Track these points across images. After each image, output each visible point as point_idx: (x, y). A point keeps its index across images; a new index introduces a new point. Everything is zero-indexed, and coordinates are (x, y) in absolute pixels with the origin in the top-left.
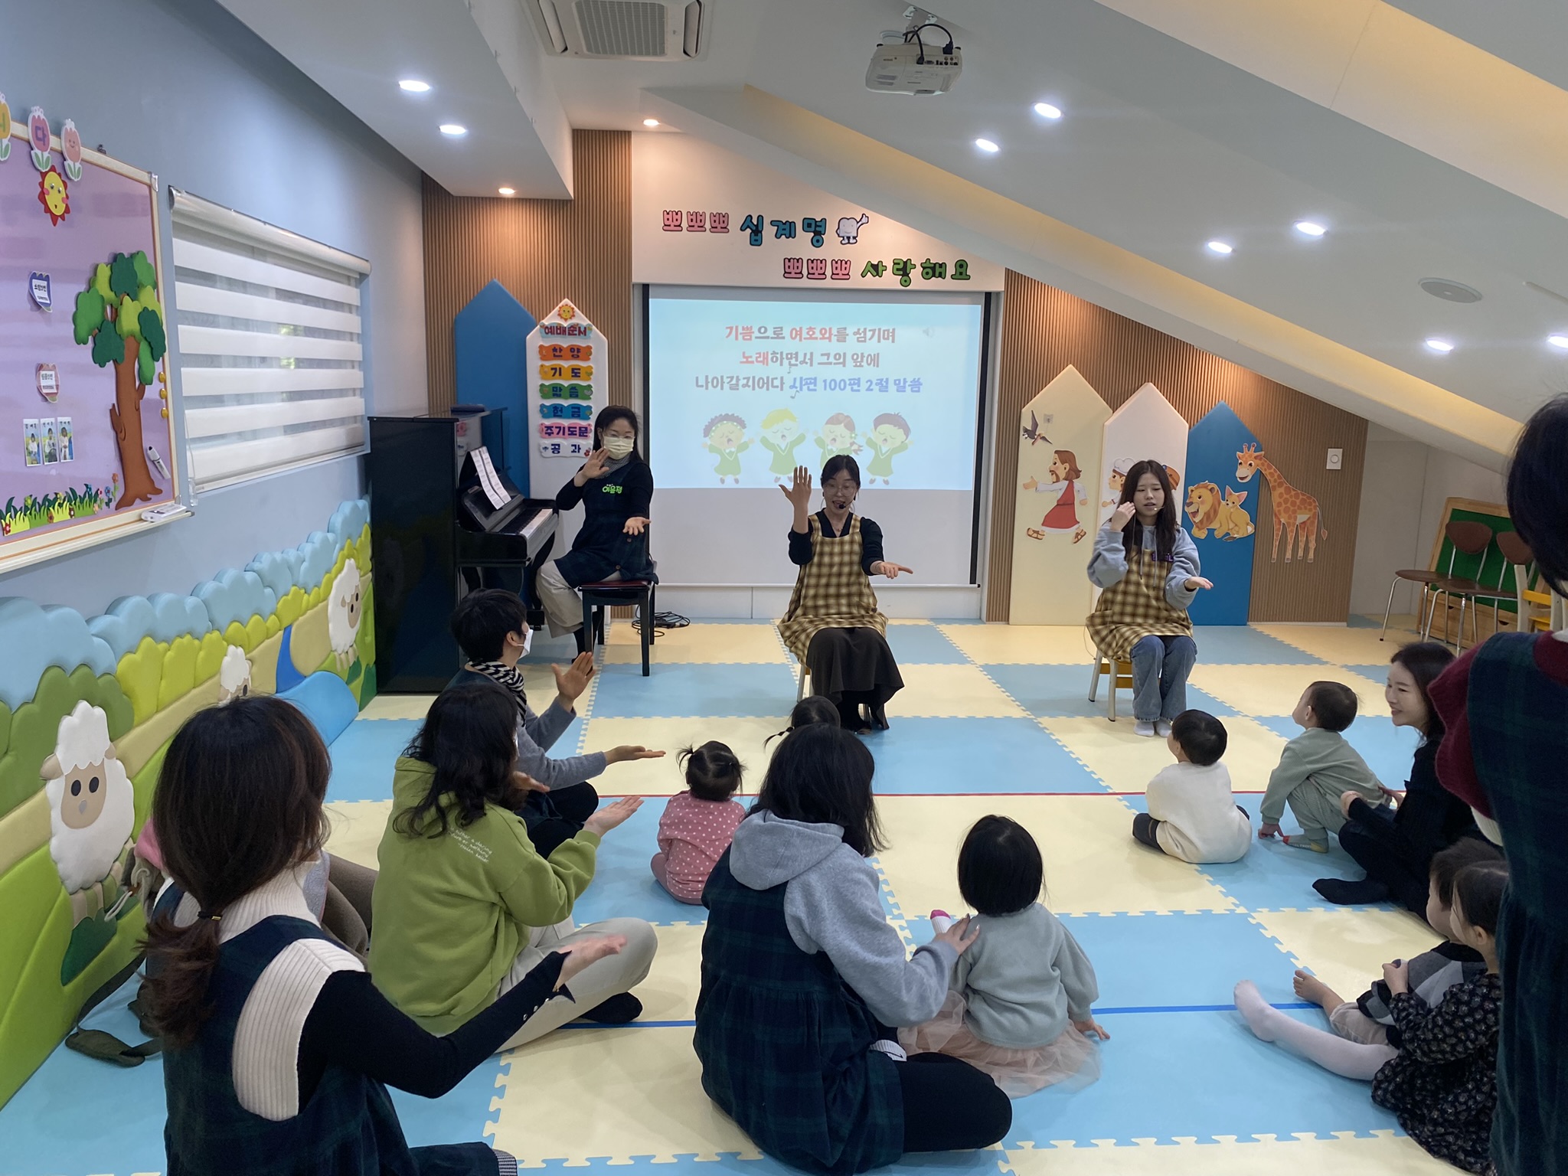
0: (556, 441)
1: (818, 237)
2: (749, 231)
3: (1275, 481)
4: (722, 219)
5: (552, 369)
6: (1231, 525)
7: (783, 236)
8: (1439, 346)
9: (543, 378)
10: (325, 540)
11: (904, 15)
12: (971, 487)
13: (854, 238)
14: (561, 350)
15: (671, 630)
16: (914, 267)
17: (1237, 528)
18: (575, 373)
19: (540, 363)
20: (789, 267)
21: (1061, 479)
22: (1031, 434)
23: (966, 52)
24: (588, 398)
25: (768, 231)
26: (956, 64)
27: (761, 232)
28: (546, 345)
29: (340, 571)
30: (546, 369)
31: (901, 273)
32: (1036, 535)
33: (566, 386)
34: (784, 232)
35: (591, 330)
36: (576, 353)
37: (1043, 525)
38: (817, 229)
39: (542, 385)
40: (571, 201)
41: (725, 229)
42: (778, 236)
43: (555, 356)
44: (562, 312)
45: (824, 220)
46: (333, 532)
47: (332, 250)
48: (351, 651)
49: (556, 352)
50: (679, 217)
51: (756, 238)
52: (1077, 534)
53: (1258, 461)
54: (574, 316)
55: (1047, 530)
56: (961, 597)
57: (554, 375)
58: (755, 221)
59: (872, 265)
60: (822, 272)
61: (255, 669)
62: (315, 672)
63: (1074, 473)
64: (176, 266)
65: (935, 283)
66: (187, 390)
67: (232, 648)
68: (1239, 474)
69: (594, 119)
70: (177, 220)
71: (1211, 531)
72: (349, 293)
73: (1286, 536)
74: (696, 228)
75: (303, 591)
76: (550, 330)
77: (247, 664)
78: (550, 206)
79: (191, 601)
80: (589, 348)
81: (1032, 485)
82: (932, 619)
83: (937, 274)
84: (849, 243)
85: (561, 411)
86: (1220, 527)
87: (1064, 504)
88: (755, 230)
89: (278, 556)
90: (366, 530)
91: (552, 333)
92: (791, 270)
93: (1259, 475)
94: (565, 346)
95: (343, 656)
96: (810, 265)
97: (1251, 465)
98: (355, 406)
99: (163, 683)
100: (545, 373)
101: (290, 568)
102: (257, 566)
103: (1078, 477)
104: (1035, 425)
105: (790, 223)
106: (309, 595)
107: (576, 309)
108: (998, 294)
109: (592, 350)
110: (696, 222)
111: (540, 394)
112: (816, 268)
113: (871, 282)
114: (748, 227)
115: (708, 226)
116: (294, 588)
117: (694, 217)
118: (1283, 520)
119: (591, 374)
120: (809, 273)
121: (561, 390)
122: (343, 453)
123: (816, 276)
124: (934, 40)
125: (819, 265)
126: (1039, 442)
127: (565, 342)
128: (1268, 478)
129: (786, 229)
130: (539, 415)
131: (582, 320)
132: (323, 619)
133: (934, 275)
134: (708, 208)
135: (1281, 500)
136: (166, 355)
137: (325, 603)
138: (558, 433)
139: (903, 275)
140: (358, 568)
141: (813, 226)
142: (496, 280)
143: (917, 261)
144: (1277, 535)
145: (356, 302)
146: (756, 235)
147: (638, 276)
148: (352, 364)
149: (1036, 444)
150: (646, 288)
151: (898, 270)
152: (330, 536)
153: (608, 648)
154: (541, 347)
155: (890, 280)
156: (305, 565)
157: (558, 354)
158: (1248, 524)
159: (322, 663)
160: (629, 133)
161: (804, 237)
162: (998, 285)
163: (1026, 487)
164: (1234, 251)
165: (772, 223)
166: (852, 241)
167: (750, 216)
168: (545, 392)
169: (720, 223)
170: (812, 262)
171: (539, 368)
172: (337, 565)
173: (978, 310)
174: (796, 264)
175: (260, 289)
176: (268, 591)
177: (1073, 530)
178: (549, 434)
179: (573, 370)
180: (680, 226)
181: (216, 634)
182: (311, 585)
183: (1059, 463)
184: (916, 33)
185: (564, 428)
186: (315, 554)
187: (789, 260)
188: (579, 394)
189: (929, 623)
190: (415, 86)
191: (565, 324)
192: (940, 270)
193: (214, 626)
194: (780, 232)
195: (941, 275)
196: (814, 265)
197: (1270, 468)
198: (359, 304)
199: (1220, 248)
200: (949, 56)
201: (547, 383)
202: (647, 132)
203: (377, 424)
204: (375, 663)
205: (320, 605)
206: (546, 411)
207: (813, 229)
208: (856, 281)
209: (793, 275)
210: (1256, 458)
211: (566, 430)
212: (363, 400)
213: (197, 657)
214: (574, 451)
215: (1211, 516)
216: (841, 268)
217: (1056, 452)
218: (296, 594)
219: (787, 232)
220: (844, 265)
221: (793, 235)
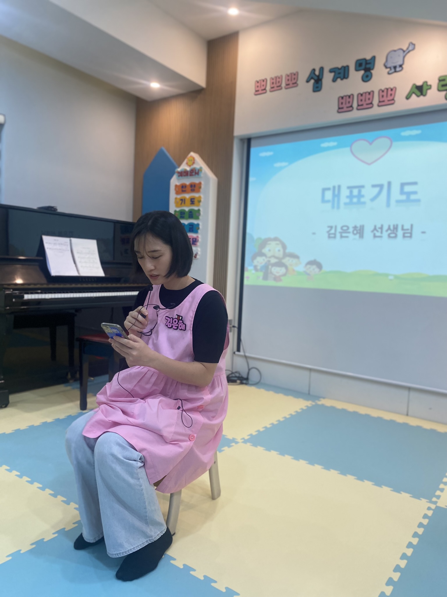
1: (368, 73)
2: (313, 81)
4: (293, 77)
5: (181, 200)
7: (339, 80)
9: (177, 206)
13: (401, 66)
14: (185, 187)
18: (192, 201)
19: (176, 196)
20: (342, 103)
24: (197, 217)
25: (328, 77)
27: (321, 80)
28: (179, 184)
30: (178, 200)
31: (446, 88)
33: (187, 210)
34: (339, 76)
36: (193, 188)
38: (367, 66)
39: (175, 211)
40: (203, 89)
41: (295, 84)
42: (334, 80)
43: (182, 191)
44: (189, 161)
45: (374, 58)
54: (195, 162)
58: (317, 73)
59: (417, 87)
60: (369, 102)
74: (276, 88)
76: (182, 174)
84: (395, 71)
88: (317, 79)
91: (182, 176)
92: (344, 106)
94: (188, 184)
96: (360, 98)
100: (177, 203)
105: (345, 67)
107: (198, 158)
109: (202, 185)
110: (276, 84)
112: (365, 100)
113: (416, 103)
114: (312, 78)
115: (283, 85)
117: (274, 81)
119: (202, 201)
120: (358, 105)
121: (184, 213)
123: (365, 106)
125: (368, 97)
127: (187, 181)
129: (341, 73)
131: (199, 164)
134: (284, 72)
141: (364, 64)
142: (163, 148)
146: (318, 83)
147: (239, 131)
150: (249, 141)
151: (443, 86)
154: (177, 186)
155: (435, 98)
160: (237, 34)
161: (356, 76)
166: (398, 69)
167: (315, 69)
169: (292, 81)
170: (362, 95)
171: (175, 200)
174: (348, 100)
179: (191, 199)
180: (265, 89)
187: (343, 97)
188: (193, 215)
191: (189, 169)
194: (337, 76)
196: (363, 97)
201: (178, 210)
207: (363, 67)
208: (401, 104)
209: (345, 109)
216: (388, 95)
219: (342, 75)
220: (390, 92)
221: (346, 76)
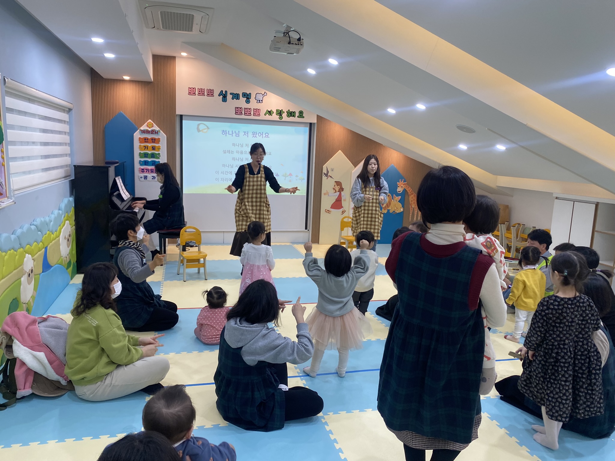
0: (146, 175)
1: (248, 100)
2: (222, 96)
3: (410, 193)
4: (211, 91)
5: (144, 147)
6: (395, 208)
7: (235, 99)
8: (463, 147)
9: (140, 150)
10: (59, 214)
11: (283, 26)
12: (305, 194)
13: (262, 101)
14: (148, 139)
15: (192, 248)
16: (284, 112)
17: (397, 209)
18: (154, 148)
19: (139, 144)
20: (237, 111)
21: (337, 191)
22: (326, 175)
23: (305, 41)
24: (159, 158)
25: (229, 97)
26: (302, 45)
27: (226, 97)
28: (142, 137)
29: (64, 225)
30: (142, 147)
31: (279, 114)
32: (328, 212)
33: (150, 153)
34: (235, 97)
35: (160, 132)
36: (154, 141)
37: (331, 208)
38: (247, 97)
39: (140, 153)
40: (152, 82)
41: (212, 95)
42: (233, 99)
43: (145, 142)
44: (148, 125)
45: (250, 94)
46: (61, 210)
47: (60, 100)
48: (68, 257)
49: (146, 140)
50: (194, 90)
51: (225, 99)
52: (343, 211)
53: (404, 186)
54: (153, 126)
55: (332, 210)
56: (302, 235)
57: (145, 149)
58: (224, 93)
59: (269, 111)
60: (250, 113)
61: (35, 263)
62: (55, 265)
63: (341, 189)
64: (6, 107)
65: (291, 119)
66: (10, 156)
67: (27, 255)
68: (398, 190)
69: (161, 51)
70: (7, 90)
71: (389, 210)
72: (64, 116)
73: (414, 213)
74: (201, 94)
75: (51, 233)
76: (144, 132)
77: (32, 261)
78: (144, 84)
79: (13, 237)
80: (159, 139)
81: (327, 194)
82: (291, 243)
83: (292, 115)
85: (148, 163)
86: (392, 209)
87: (338, 201)
88: (224, 96)
89: (42, 219)
90: (73, 209)
91: (144, 133)
92: (238, 112)
93: (405, 191)
94: (149, 138)
95: (65, 258)
96: (245, 110)
97: (402, 187)
98: (67, 160)
99: (4, 268)
100: (141, 148)
101: (47, 224)
102: (35, 223)
103: (343, 191)
104: (328, 172)
105: (238, 94)
106: (53, 235)
107: (154, 124)
108: (314, 124)
109: (160, 140)
110: (201, 92)
111: (139, 156)
112: (247, 111)
113: (268, 117)
114: (221, 95)
115: (206, 94)
116: (48, 232)
117: (200, 90)
118: (413, 207)
119: (160, 149)
120: (245, 113)
121: (147, 155)
122: (63, 179)
123: (247, 114)
124: (295, 36)
125: (249, 110)
126: (329, 178)
127: (149, 136)
128: (408, 191)
129: (236, 96)
130: (139, 165)
131: (156, 128)
132: (58, 244)
133: (291, 116)
134: (206, 87)
135: (412, 199)
136: (4, 142)
137: (58, 238)
138: (146, 172)
139: (280, 115)
140: (70, 224)
141: (246, 95)
142: (122, 112)
143: (285, 110)
144: (411, 212)
145: (67, 120)
146: (224, 98)
147: (178, 112)
148: (66, 144)
149: (328, 179)
150: (181, 117)
151: (278, 113)
152: (60, 212)
153: (168, 255)
154: (140, 138)
155: (275, 117)
156: (52, 223)
157: (146, 141)
158: (401, 208)
159: (58, 261)
160: (175, 57)
161: (243, 100)
162: (314, 120)
163: (325, 194)
164: (396, 113)
165: (231, 94)
166: (261, 102)
167: (222, 91)
168: (141, 155)
169: (211, 93)
170: (246, 109)
171: (139, 147)
172: (63, 223)
173: (307, 129)
174: (240, 110)
175: (33, 115)
176: (39, 233)
177: (341, 210)
178: (143, 172)
179: (153, 147)
180: (195, 93)
181: (22, 249)
182: (54, 231)
183: (336, 186)
184: (288, 33)
185: (149, 170)
186: (55, 218)
187: (237, 108)
188: (155, 156)
189: (290, 244)
190: (98, 40)
191: (150, 130)
192: (293, 114)
193: (21, 246)
194: (234, 97)
195: (294, 116)
196: (247, 110)
197: (409, 188)
198: (68, 121)
199: (391, 111)
200: (299, 42)
201: (142, 152)
202: (182, 57)
203: (78, 169)
204: (76, 261)
205: (57, 239)
206: (141, 163)
207: (246, 97)
208: (262, 117)
209: (239, 114)
210: (404, 184)
211: (150, 170)
212: (70, 158)
213: (15, 258)
214: (153, 179)
215: (389, 204)
216: (257, 112)
217: (335, 182)
218: (49, 234)
219: (236, 97)
220: (258, 111)
221: (238, 99)
